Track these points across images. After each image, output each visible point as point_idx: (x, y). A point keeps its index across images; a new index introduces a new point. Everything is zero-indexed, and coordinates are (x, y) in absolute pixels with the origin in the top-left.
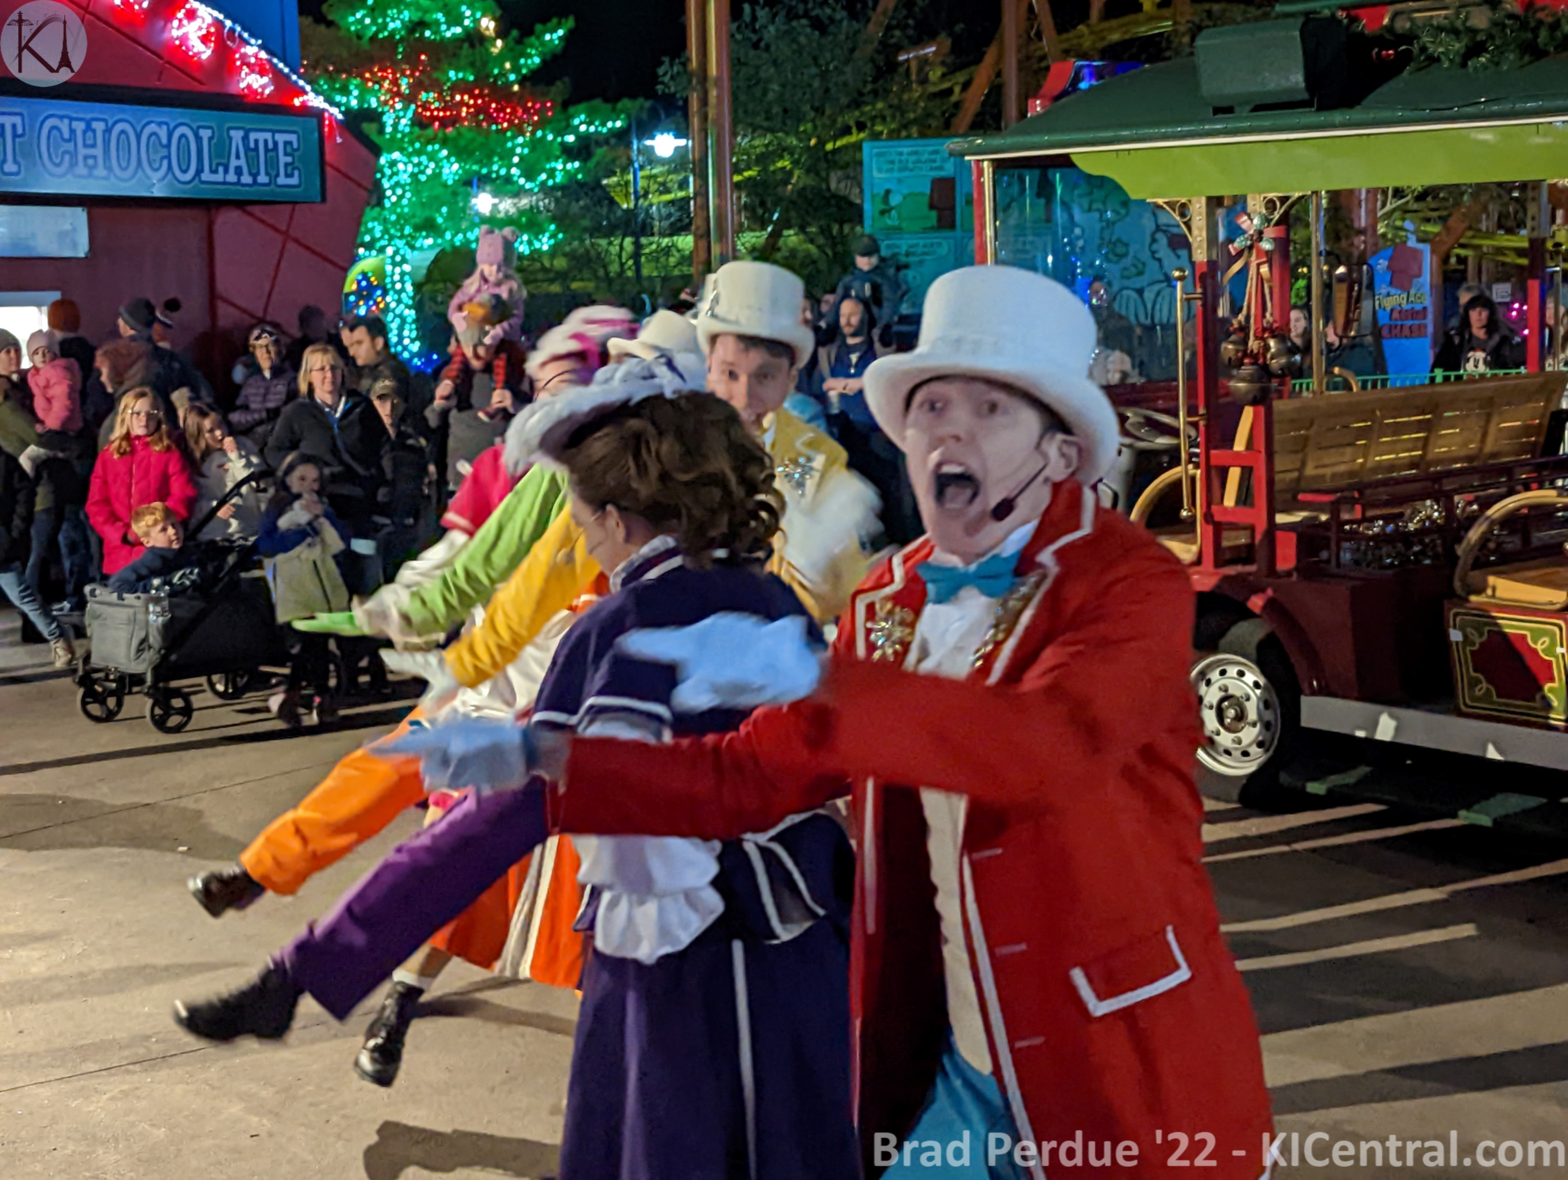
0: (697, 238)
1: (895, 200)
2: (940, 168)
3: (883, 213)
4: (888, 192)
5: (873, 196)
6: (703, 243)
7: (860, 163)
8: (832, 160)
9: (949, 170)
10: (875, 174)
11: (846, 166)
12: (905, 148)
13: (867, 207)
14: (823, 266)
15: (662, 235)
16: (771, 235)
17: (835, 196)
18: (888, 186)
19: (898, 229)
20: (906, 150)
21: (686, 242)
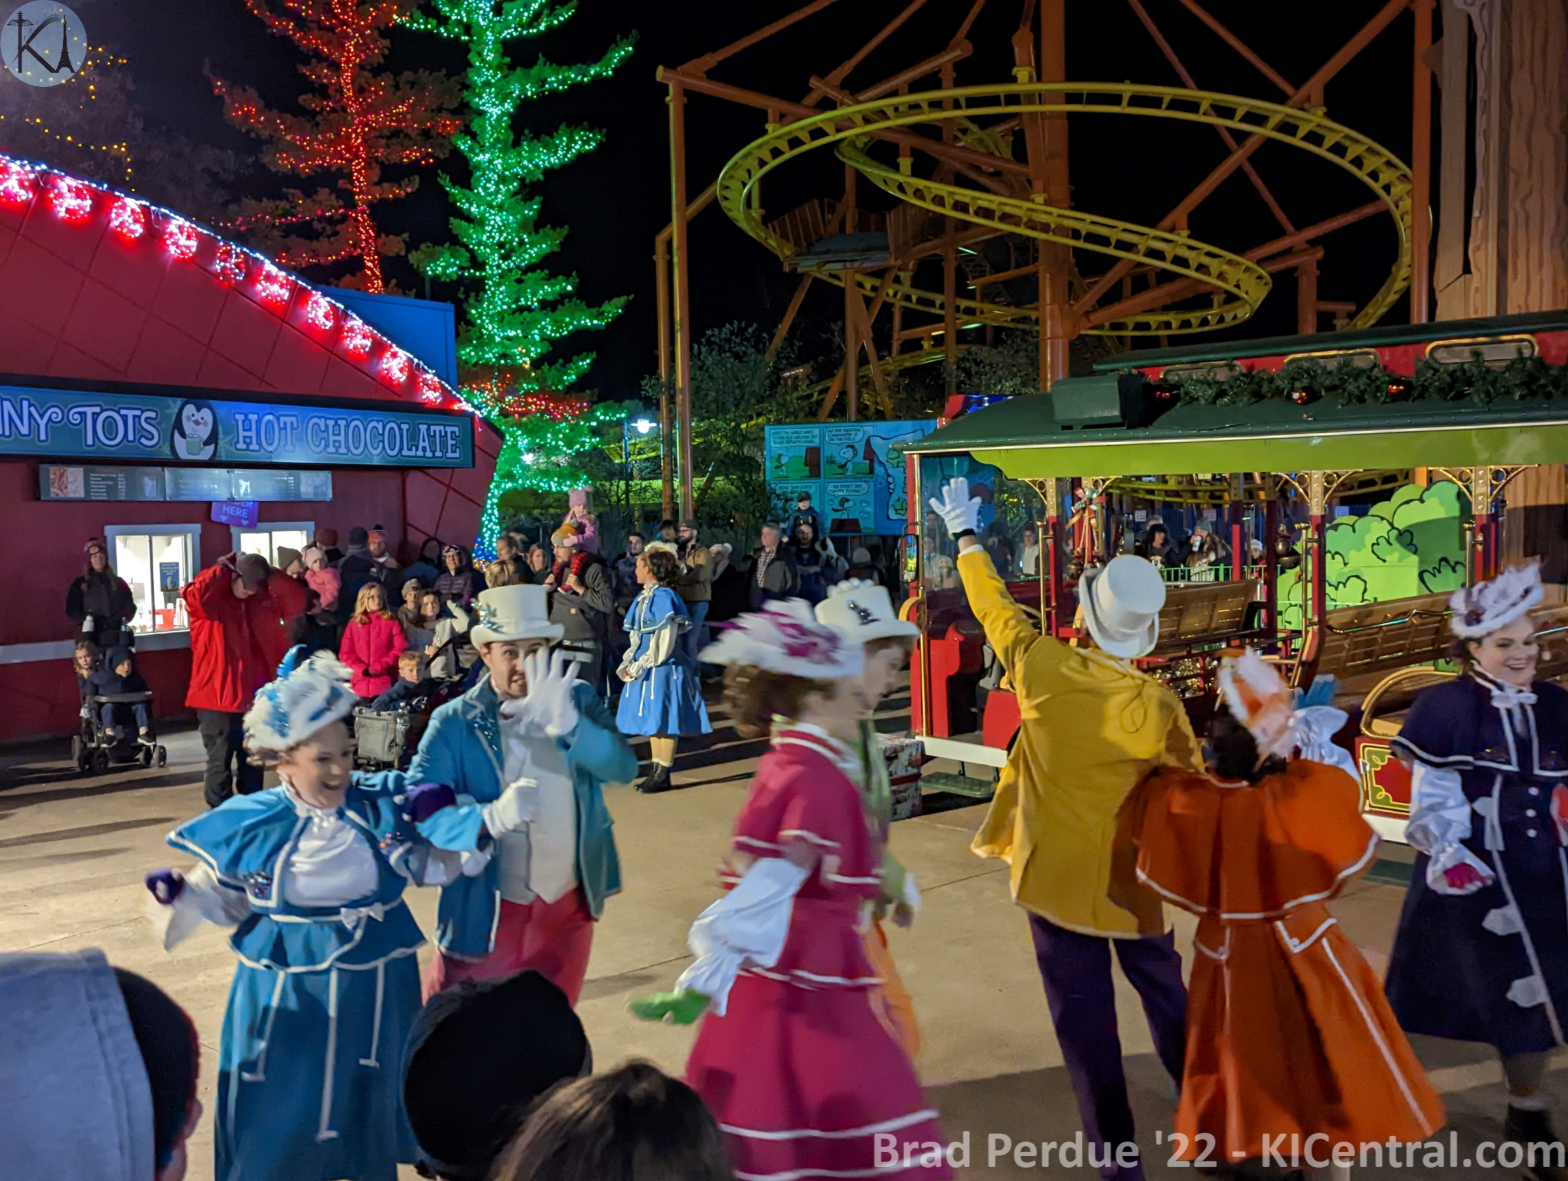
0: (665, 482)
1: (784, 460)
2: (811, 442)
3: (777, 467)
4: (780, 455)
5: (771, 458)
6: (668, 485)
7: (763, 439)
8: (745, 438)
9: (816, 442)
10: (772, 444)
11: (755, 439)
12: (789, 430)
13: (768, 464)
14: (741, 499)
15: (643, 479)
16: (707, 481)
17: (746, 457)
18: (780, 452)
19: (786, 478)
20: (790, 431)
21: (658, 484)
